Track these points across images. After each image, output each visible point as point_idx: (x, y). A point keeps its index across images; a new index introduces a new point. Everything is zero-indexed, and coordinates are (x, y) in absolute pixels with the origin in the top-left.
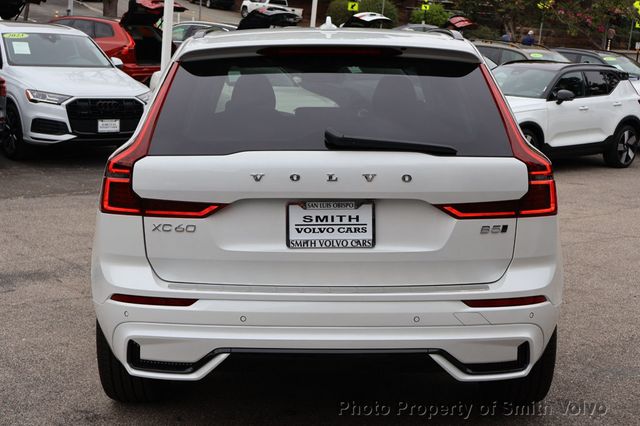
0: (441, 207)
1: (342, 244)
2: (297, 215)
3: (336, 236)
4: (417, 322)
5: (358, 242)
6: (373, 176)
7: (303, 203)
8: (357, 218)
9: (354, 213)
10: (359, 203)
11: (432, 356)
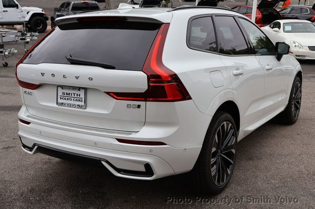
0: (108, 93)
1: (74, 106)
2: (61, 91)
3: (72, 102)
4: (95, 145)
5: (79, 106)
6: (78, 77)
7: (62, 87)
8: (80, 95)
9: (78, 92)
10: (79, 89)
11: (102, 162)
